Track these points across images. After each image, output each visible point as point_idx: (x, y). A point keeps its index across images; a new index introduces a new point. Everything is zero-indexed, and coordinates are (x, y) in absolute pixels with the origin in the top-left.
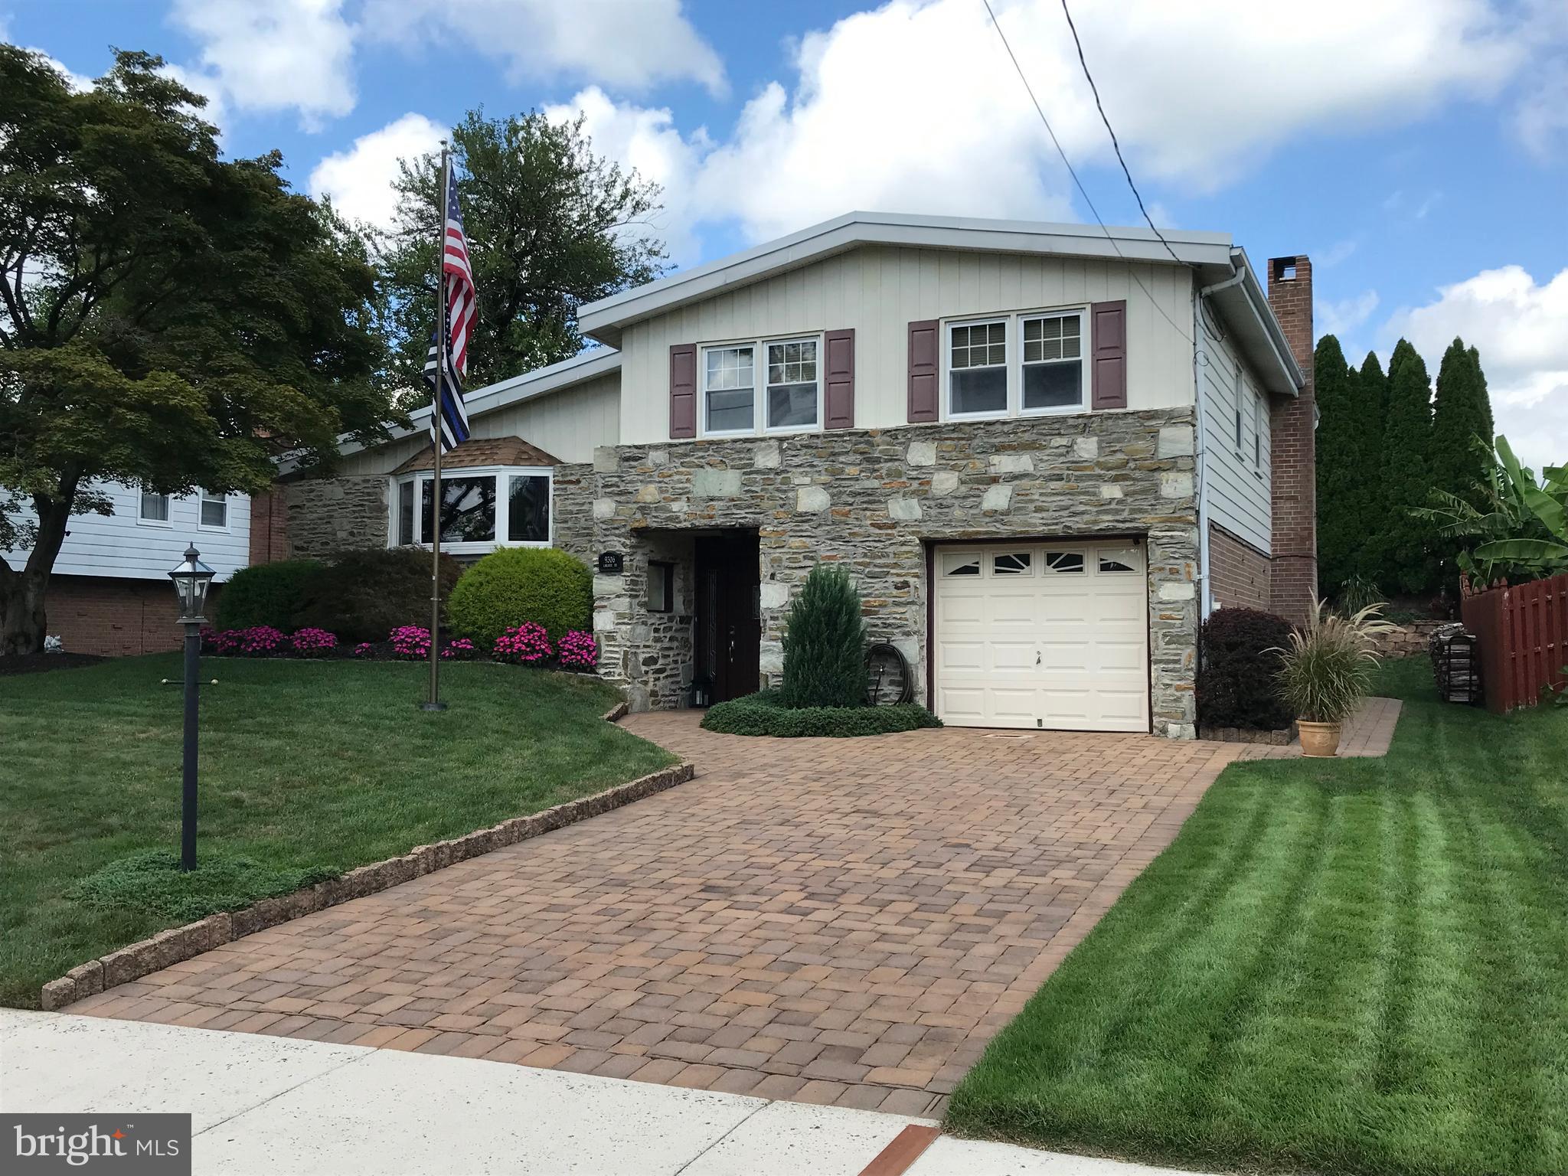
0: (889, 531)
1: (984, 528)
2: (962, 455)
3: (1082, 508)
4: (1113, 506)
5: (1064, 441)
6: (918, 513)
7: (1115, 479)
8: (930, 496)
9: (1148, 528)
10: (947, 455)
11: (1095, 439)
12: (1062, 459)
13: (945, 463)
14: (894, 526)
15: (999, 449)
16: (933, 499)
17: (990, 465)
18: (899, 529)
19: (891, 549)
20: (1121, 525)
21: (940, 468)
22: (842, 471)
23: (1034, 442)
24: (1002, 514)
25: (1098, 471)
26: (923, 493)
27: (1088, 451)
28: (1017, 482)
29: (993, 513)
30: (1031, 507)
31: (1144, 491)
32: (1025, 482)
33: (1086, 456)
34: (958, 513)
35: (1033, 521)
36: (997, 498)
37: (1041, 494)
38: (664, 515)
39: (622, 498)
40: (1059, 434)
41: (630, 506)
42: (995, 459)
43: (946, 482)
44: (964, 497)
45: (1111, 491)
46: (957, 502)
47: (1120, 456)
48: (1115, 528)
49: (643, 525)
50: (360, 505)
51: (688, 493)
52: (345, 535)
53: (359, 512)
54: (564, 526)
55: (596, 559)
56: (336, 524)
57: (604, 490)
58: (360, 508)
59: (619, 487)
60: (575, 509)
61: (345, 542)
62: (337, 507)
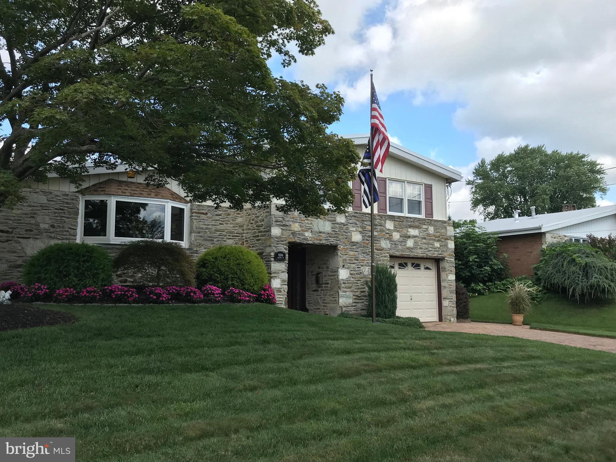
0: (380, 252)
1: (407, 253)
2: (400, 227)
3: (431, 249)
4: (437, 249)
5: (426, 227)
6: (389, 246)
7: (438, 241)
8: (392, 240)
9: (445, 257)
10: (397, 227)
11: (433, 227)
12: (425, 233)
13: (396, 229)
14: (381, 250)
15: (410, 227)
16: (393, 241)
17: (408, 231)
18: (383, 251)
19: (381, 258)
20: (439, 255)
21: (395, 231)
22: (365, 228)
23: (419, 226)
24: (412, 249)
25: (434, 238)
26: (390, 239)
27: (431, 231)
28: (414, 239)
29: (409, 248)
30: (419, 247)
31: (444, 246)
32: (417, 239)
33: (431, 232)
34: (400, 247)
35: (419, 252)
36: (410, 243)
37: (421, 243)
38: (302, 237)
39: (284, 228)
40: (425, 224)
41: (288, 232)
42: (410, 230)
43: (396, 236)
44: (401, 242)
45: (437, 245)
46: (399, 243)
47: (438, 234)
48: (438, 256)
49: (294, 241)
50: (61, 209)
51: (311, 229)
52: (47, 226)
53: (59, 213)
54: (199, 235)
55: (273, 254)
56: (39, 219)
57: (276, 223)
58: (60, 211)
59: (282, 222)
60: (205, 227)
61: (47, 231)
62: (40, 208)
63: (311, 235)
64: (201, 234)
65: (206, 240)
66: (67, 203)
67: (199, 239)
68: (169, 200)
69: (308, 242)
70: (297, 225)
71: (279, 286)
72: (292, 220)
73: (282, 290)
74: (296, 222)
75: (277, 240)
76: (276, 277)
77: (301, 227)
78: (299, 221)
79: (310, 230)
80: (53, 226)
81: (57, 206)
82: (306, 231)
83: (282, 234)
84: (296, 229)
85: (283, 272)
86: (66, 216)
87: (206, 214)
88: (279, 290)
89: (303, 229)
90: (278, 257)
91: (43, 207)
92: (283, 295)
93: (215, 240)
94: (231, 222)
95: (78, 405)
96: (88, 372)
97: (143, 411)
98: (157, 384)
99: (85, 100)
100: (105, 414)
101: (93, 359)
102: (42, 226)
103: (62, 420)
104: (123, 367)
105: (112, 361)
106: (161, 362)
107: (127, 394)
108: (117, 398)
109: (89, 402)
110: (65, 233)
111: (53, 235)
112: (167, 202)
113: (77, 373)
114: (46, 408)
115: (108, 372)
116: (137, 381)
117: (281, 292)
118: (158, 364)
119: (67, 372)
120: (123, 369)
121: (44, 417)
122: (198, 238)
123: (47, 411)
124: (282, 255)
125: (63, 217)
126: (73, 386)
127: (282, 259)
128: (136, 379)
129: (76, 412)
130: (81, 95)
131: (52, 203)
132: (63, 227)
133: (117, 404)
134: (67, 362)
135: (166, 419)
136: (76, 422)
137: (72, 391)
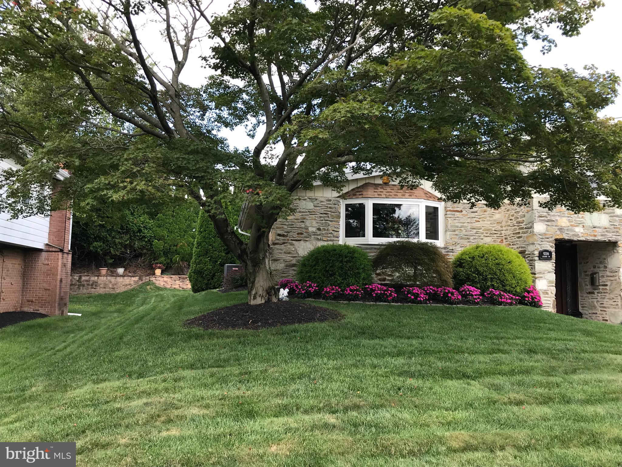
38: (571, 233)
39: (549, 223)
41: (554, 227)
49: (561, 237)
50: (325, 214)
51: (583, 223)
52: (314, 229)
53: (324, 217)
54: (454, 233)
55: (537, 253)
56: (308, 223)
57: (539, 218)
58: (325, 215)
59: (547, 217)
60: (460, 225)
61: (315, 234)
62: (308, 213)
63: (582, 231)
64: (456, 233)
65: (462, 238)
66: (330, 208)
67: (454, 238)
68: (423, 200)
69: (579, 239)
70: (565, 219)
71: (545, 288)
72: (559, 214)
73: (549, 292)
74: (564, 216)
75: (541, 237)
76: (542, 277)
77: (570, 222)
78: (567, 215)
79: (581, 225)
80: (319, 229)
81: (322, 211)
82: (577, 226)
83: (547, 230)
84: (563, 225)
85: (549, 272)
86: (330, 219)
87: (461, 211)
88: (546, 293)
89: (572, 224)
90: (543, 256)
91: (311, 212)
92: (550, 297)
93: (472, 238)
94: (488, 218)
95: (347, 402)
96: (355, 371)
97: (406, 415)
98: (419, 389)
99: (343, 119)
100: (371, 414)
101: (359, 358)
102: (311, 229)
103: (334, 415)
104: (385, 368)
105: (376, 361)
106: (421, 365)
107: (390, 396)
108: (382, 399)
109: (356, 400)
110: (329, 235)
111: (319, 237)
112: (421, 202)
113: (345, 370)
114: (320, 402)
115: (373, 372)
116: (399, 384)
117: (547, 293)
118: (419, 367)
119: (337, 369)
120: (386, 370)
121: (319, 410)
122: (453, 236)
123: (322, 405)
124: (548, 254)
125: (327, 220)
126: (342, 383)
127: (548, 258)
128: (399, 381)
129: (346, 409)
130: (339, 114)
131: (318, 208)
132: (328, 230)
133: (382, 406)
134: (336, 359)
135: (428, 426)
136: (346, 419)
137: (341, 388)
